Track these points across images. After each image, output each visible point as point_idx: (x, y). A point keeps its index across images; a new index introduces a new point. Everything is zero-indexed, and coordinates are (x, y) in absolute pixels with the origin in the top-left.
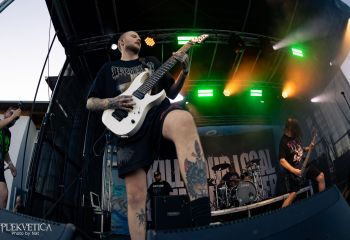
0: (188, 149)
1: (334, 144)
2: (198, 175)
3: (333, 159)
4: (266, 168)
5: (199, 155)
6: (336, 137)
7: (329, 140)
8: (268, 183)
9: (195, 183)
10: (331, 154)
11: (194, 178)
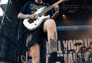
11: (53, 45)
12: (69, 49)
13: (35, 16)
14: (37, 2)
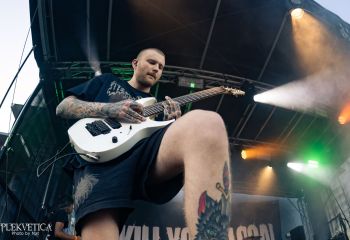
0: (212, 174)
2: (219, 225)
11: (212, 229)
14: (133, 82)
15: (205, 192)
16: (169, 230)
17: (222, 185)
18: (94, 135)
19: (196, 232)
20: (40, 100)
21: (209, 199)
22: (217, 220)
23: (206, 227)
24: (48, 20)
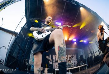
0: (61, 42)
1: (94, 54)
2: (63, 53)
3: (94, 57)
4: (74, 59)
5: (64, 45)
6: (95, 52)
7: (93, 52)
8: (75, 63)
9: (61, 56)
10: (93, 56)
11: (62, 54)
12: (56, 60)
13: (43, 30)
14: (46, 23)
15: (59, 46)
16: (53, 55)
17: (63, 44)
18: (38, 34)
19: (58, 55)
20: (26, 26)
21: (60, 47)
22: (63, 51)
23: (60, 53)
24: (29, 9)
